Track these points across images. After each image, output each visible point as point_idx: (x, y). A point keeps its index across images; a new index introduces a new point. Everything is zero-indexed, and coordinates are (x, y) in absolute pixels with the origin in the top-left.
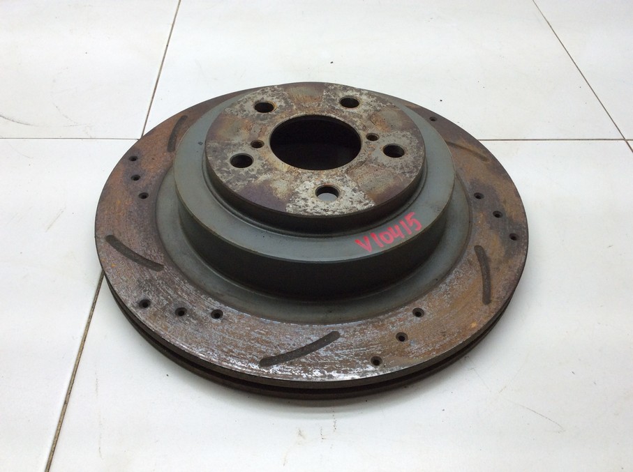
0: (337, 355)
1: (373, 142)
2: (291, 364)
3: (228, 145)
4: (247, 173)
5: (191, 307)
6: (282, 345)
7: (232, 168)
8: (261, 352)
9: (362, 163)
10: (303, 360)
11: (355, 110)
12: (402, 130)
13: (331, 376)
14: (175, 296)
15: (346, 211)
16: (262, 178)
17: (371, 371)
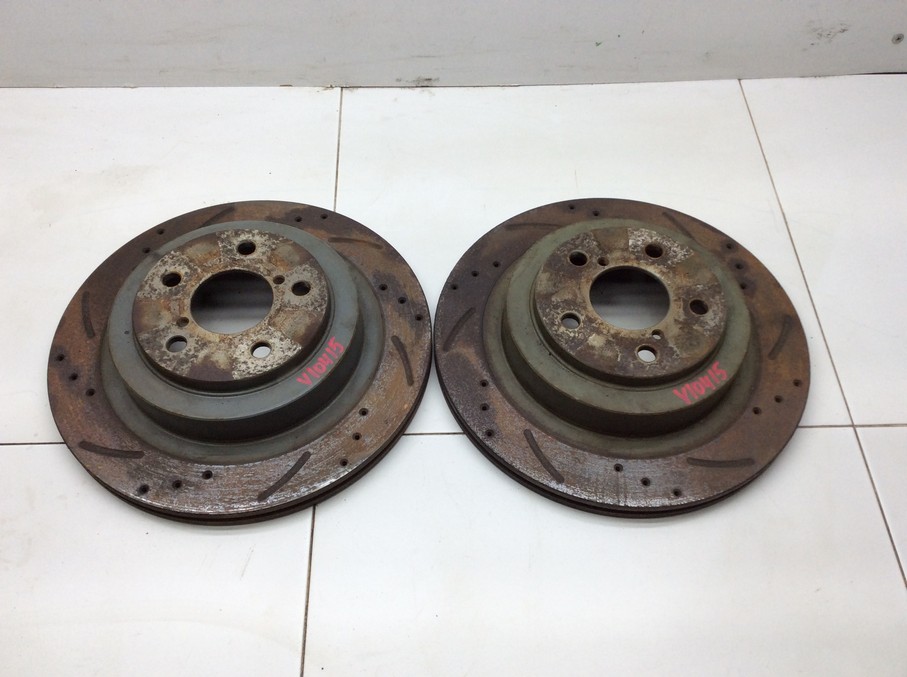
0: (313, 470)
1: (281, 286)
2: (282, 491)
3: (157, 333)
4: (186, 355)
5: (183, 477)
6: (269, 479)
7: (171, 354)
8: (255, 491)
9: (278, 310)
10: (290, 484)
11: (253, 256)
12: (301, 264)
13: (315, 488)
14: (165, 473)
15: (281, 362)
16: (202, 354)
17: (344, 472)
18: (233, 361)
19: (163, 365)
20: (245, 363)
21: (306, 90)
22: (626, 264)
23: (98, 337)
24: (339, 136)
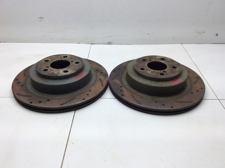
1: (72, 62)
2: (67, 104)
3: (41, 68)
4: (47, 72)
5: (42, 101)
7: (44, 72)
8: (60, 103)
9: (71, 66)
10: (69, 102)
11: (67, 58)
13: (76, 103)
14: (38, 100)
15: (70, 74)
16: (51, 72)
18: (59, 73)
19: (42, 73)
20: (61, 73)
21: (83, 44)
22: (156, 61)
23: (27, 77)
24: (90, 50)
